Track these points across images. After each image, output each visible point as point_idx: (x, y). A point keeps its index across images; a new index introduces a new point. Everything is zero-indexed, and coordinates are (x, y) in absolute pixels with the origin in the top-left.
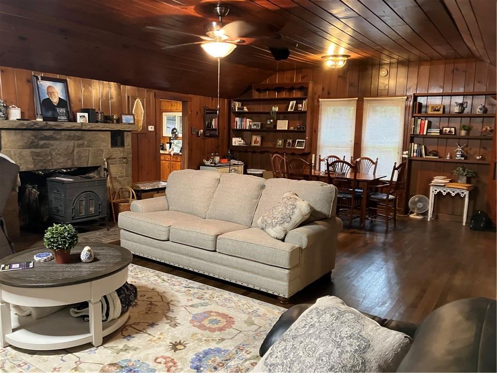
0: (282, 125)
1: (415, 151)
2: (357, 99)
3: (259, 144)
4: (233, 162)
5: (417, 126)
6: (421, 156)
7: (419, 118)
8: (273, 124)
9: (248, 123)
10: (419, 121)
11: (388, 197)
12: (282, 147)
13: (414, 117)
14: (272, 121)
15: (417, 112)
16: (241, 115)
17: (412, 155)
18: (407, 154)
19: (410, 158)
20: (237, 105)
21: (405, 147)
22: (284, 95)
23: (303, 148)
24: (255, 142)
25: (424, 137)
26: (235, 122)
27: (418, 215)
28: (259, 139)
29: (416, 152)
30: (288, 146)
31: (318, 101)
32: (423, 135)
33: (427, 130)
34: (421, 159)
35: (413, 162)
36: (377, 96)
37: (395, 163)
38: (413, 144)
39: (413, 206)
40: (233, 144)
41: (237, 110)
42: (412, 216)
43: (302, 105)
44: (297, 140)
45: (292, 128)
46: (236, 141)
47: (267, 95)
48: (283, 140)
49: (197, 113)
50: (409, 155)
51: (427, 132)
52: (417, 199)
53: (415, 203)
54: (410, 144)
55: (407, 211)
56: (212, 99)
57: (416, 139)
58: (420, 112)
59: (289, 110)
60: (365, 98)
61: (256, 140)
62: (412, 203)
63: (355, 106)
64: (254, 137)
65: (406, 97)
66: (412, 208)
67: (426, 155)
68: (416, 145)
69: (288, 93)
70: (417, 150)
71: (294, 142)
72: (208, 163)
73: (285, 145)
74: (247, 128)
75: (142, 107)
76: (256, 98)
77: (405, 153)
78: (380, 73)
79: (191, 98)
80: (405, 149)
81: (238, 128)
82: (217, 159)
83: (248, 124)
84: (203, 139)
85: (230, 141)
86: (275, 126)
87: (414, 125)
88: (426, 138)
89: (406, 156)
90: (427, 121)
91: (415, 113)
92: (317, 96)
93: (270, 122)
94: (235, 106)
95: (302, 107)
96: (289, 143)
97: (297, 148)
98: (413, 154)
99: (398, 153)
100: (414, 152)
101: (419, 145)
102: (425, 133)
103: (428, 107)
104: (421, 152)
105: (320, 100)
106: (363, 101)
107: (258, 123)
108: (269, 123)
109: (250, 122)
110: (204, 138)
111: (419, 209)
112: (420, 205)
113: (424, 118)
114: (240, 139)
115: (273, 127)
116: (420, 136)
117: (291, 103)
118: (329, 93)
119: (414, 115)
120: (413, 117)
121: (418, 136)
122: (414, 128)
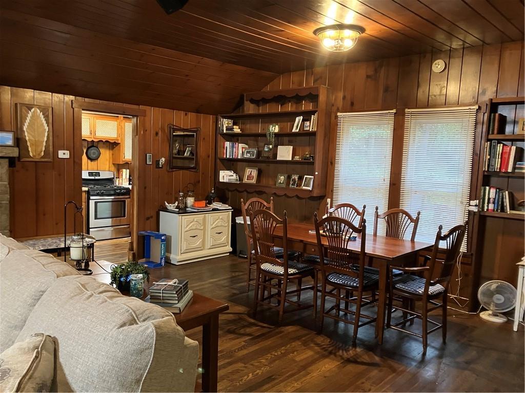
0: (285, 153)
1: (491, 200)
2: (394, 111)
3: (254, 181)
4: (216, 205)
5: (495, 157)
6: (503, 209)
7: (499, 141)
8: (272, 152)
9: (240, 150)
10: (500, 148)
11: (426, 289)
12: (284, 186)
13: (490, 140)
14: (271, 146)
15: (496, 131)
16: (233, 138)
17: (486, 208)
18: (476, 206)
19: (482, 214)
20: (226, 123)
21: (474, 194)
22: (290, 108)
23: (310, 188)
24: (249, 177)
25: (508, 176)
26: (224, 148)
27: (495, 315)
28: (254, 173)
29: (494, 203)
30: (293, 185)
31: (336, 117)
32: (507, 172)
33: (515, 164)
34: (503, 215)
35: (488, 218)
36: (428, 106)
37: (440, 228)
38: (487, 188)
39: (486, 300)
40: (221, 180)
41: (225, 132)
42: (484, 316)
43: (310, 123)
44: (305, 176)
45: (297, 158)
46: (226, 176)
47: (267, 109)
48: (286, 176)
49: (157, 134)
50: (481, 206)
51: (514, 168)
52: (494, 286)
53: (490, 294)
54: (483, 188)
55: (476, 306)
56: (186, 114)
57: (494, 180)
58: (502, 130)
59: (293, 131)
60: (407, 110)
61: (251, 174)
62: (484, 294)
63: (392, 122)
64: (248, 171)
65: (476, 107)
66: (485, 303)
67: (512, 208)
68: (493, 191)
69: (294, 106)
70: (495, 199)
71: (301, 178)
72: (171, 207)
73: (288, 184)
74: (239, 157)
75: (44, 122)
76: (251, 112)
77: (473, 203)
78: (433, 68)
79: (145, 111)
80: (473, 196)
81: (228, 157)
82: (190, 201)
83: (240, 152)
84: (169, 172)
85: (217, 175)
86: (275, 155)
87: (490, 155)
88: (512, 177)
89: (475, 209)
90: (514, 148)
91: (493, 133)
92: (334, 109)
93: (269, 148)
94: (223, 125)
95: (310, 126)
96: (294, 180)
97: (304, 188)
98: (488, 206)
99: (462, 203)
100: (489, 203)
101: (500, 190)
102: (510, 170)
103: (518, 122)
104: (503, 202)
105: (339, 114)
106: (403, 114)
107: (253, 150)
108: (266, 149)
109: (243, 148)
110: (170, 170)
111: (497, 305)
112: (499, 299)
113: (509, 143)
114: (231, 173)
115: (271, 156)
116: (501, 174)
117: (297, 119)
118: (352, 104)
119: (491, 137)
120: (488, 140)
121: (497, 174)
122: (489, 159)
